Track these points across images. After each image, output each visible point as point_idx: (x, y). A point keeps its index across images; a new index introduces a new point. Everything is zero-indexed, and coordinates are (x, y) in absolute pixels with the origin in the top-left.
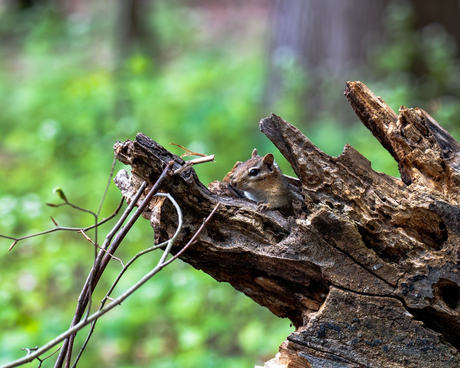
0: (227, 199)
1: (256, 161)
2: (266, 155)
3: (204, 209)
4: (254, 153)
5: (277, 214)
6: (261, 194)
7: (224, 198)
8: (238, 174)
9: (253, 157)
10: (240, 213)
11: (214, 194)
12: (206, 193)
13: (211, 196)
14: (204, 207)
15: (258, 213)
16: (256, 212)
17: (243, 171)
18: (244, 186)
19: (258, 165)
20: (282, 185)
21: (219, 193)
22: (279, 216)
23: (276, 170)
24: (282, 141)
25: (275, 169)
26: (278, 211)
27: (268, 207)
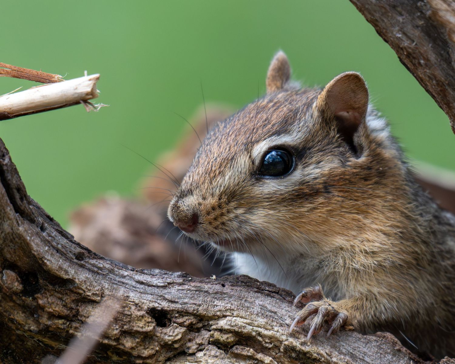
0: (155, 281)
1: (284, 110)
2: (332, 82)
3: (48, 327)
4: (274, 70)
5: (384, 346)
6: (310, 264)
7: (142, 272)
8: (201, 170)
9: (270, 90)
10: (217, 344)
11: (96, 256)
12: (58, 251)
13: (82, 266)
14: (52, 316)
15: (296, 343)
16: (291, 340)
17: (224, 155)
18: (235, 224)
19: (295, 127)
20: (408, 217)
21: (118, 253)
22: (394, 355)
23: (379, 150)
24: (410, 13)
25: (373, 146)
26: (391, 333)
27: (343, 313)
